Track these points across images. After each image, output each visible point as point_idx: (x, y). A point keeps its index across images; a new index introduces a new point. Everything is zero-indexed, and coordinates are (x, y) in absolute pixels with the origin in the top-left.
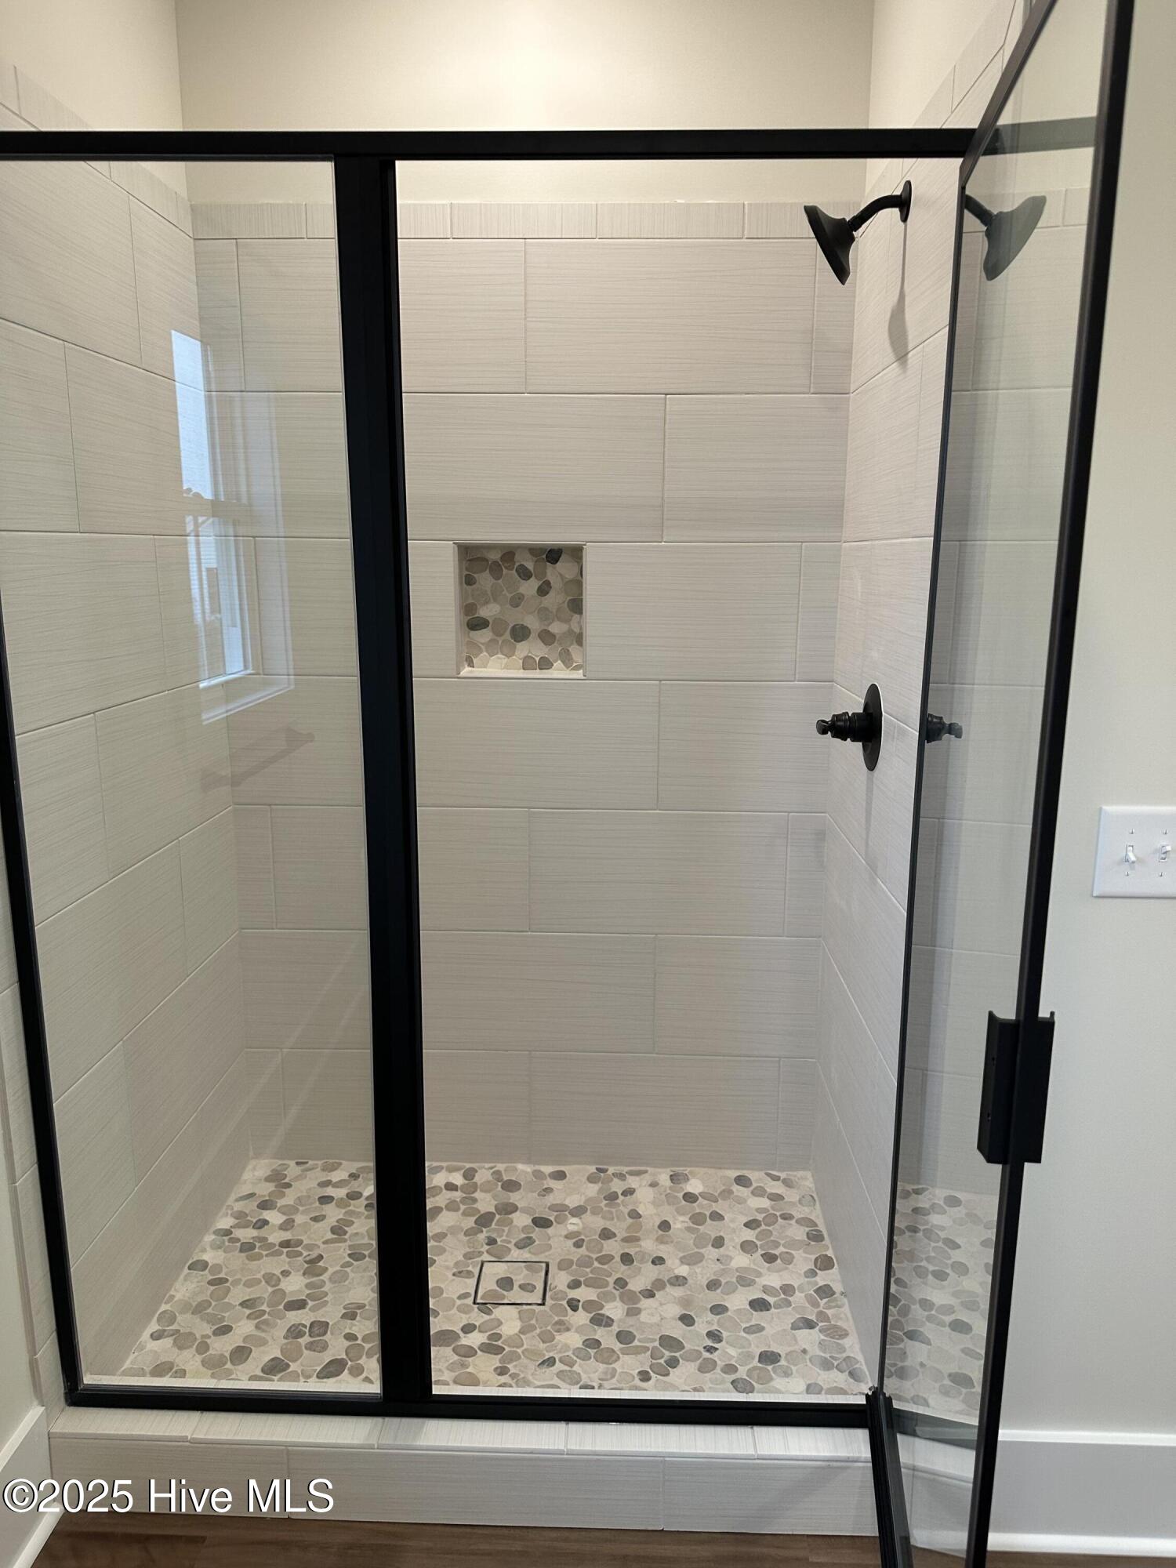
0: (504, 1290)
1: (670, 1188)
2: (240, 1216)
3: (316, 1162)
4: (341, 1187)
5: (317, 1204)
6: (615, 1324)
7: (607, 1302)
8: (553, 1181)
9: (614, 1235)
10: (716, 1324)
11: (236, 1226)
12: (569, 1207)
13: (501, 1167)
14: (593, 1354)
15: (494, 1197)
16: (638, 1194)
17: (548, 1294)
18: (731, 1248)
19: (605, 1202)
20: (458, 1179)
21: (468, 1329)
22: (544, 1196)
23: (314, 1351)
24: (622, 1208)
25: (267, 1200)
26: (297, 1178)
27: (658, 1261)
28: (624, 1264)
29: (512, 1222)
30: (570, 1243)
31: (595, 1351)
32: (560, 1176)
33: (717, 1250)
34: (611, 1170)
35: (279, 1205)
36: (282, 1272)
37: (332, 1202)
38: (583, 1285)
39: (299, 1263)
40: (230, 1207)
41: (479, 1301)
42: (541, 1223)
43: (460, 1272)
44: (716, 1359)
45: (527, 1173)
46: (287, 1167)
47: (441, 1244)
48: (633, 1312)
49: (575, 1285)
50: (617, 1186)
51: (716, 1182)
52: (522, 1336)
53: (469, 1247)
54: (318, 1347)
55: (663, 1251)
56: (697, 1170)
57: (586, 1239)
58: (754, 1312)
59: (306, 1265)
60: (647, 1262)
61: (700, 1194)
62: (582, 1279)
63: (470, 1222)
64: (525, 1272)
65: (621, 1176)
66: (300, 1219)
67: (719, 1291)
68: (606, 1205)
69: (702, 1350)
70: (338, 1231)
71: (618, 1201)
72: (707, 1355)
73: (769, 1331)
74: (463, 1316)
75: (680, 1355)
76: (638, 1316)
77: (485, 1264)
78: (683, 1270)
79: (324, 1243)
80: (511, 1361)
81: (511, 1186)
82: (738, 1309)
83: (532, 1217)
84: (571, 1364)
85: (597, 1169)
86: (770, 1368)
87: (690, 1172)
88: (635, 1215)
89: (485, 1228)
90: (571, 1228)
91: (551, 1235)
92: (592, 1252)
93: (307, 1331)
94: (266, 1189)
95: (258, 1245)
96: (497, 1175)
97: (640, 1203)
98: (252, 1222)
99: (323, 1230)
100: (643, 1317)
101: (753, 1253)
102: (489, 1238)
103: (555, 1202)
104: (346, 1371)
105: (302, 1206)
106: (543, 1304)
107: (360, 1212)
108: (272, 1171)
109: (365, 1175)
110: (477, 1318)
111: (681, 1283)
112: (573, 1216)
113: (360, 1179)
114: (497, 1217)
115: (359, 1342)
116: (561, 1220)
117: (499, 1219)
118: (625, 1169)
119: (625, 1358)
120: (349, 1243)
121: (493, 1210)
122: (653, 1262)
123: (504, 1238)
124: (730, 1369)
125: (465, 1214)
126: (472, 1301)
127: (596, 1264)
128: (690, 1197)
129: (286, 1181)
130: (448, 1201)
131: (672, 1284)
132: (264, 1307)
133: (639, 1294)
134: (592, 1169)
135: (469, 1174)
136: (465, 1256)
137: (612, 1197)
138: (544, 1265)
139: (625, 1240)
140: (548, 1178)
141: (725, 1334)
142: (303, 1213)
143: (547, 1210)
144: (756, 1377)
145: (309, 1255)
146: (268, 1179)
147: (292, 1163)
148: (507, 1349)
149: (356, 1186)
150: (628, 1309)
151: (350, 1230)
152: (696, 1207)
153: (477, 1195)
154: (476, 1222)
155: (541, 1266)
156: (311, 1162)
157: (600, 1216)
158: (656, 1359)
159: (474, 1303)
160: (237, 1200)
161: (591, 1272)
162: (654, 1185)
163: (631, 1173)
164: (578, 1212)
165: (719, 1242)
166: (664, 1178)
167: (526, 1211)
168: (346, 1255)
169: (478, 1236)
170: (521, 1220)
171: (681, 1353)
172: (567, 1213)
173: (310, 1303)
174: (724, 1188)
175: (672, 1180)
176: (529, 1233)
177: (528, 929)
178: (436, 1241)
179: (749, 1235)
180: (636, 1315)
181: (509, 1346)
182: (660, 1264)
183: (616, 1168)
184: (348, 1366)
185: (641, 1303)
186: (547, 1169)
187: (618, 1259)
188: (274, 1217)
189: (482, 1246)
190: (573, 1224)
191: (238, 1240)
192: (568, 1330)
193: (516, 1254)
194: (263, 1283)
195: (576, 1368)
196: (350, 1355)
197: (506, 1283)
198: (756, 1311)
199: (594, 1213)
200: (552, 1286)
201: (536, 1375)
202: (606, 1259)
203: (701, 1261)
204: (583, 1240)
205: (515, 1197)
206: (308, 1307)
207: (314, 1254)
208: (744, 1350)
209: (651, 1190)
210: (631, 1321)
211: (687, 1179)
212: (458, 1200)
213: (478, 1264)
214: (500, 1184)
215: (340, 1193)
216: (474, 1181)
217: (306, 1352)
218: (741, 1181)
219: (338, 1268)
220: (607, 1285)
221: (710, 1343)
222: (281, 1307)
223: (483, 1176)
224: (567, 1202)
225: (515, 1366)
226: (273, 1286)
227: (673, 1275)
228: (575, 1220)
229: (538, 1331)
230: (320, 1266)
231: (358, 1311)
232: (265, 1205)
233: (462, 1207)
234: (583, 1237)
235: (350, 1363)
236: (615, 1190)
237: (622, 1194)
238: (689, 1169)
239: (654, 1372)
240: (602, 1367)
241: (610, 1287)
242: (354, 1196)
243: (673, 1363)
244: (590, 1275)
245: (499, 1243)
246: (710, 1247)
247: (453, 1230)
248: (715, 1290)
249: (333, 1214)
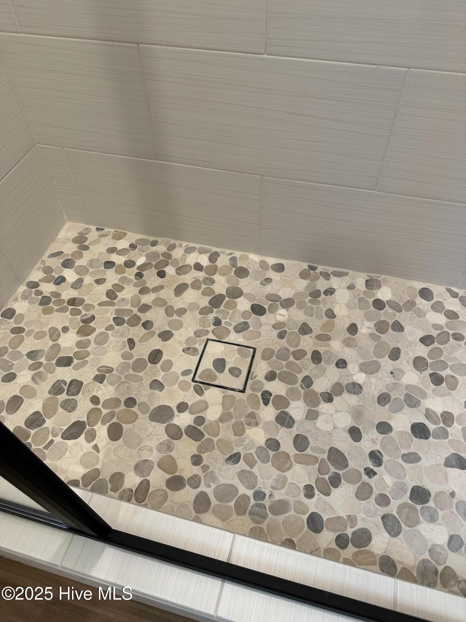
0: (217, 371)
1: (364, 293)
2: (48, 270)
3: (109, 230)
4: (122, 255)
5: (102, 268)
6: (295, 426)
7: (293, 400)
8: (274, 273)
9: (311, 331)
10: (379, 444)
11: (44, 280)
12: (281, 298)
13: (237, 254)
14: (271, 456)
15: (228, 281)
16: (337, 294)
17: (250, 382)
18: (405, 361)
19: (309, 298)
20: (204, 261)
21: (182, 407)
22: (264, 285)
23: (66, 410)
24: (321, 305)
25: (69, 259)
26: (95, 242)
27: (342, 364)
28: (314, 363)
29: (236, 306)
30: (275, 333)
31: (274, 453)
32: (280, 268)
33: (392, 362)
34: (320, 268)
35: (76, 265)
36: (63, 328)
37: (113, 267)
38: (277, 379)
39: (77, 320)
40: (44, 262)
41: (197, 379)
42: (258, 310)
43: (189, 349)
44: (372, 485)
45: (255, 262)
46: (88, 230)
47: (181, 319)
48: (312, 415)
49: (271, 376)
50: (322, 285)
51: (403, 292)
52: (220, 424)
53: (200, 325)
54: (70, 406)
55: (348, 354)
56: (388, 278)
57: (288, 331)
58: (414, 439)
59: (82, 324)
60: (332, 363)
61: (387, 301)
62: (278, 372)
63: (205, 302)
64: (237, 355)
65: (326, 276)
66: (88, 280)
67: (387, 406)
68: (310, 301)
69: (363, 472)
70: (111, 295)
71: (320, 299)
72: (365, 478)
73: (424, 463)
74: (182, 392)
75: (343, 473)
76: (315, 421)
77: (209, 342)
78: (360, 378)
79: (99, 304)
80: (206, 450)
81: (242, 272)
82: (400, 431)
83: (252, 303)
84: (252, 466)
85: (309, 266)
86: (419, 507)
87: (384, 280)
88: (331, 314)
89: (215, 308)
90: (280, 319)
91: (262, 323)
92: (291, 346)
93: (66, 388)
94: (70, 249)
95: (53, 299)
96: (233, 260)
97: (337, 303)
98: (54, 277)
99: (102, 290)
100: (320, 423)
101: (423, 370)
102: (216, 318)
103: (271, 293)
104: (83, 435)
105: (92, 268)
106: (243, 391)
107: (130, 279)
108: (79, 233)
109: (141, 247)
110: (191, 398)
111: (356, 392)
112: (283, 307)
113: (137, 250)
114: (227, 299)
115: (100, 406)
116: (273, 310)
117: (228, 301)
118: (330, 269)
119: (298, 468)
120: (116, 307)
121: (224, 292)
122: (337, 365)
123: (227, 320)
124: (383, 500)
125: (204, 293)
126: (191, 378)
127: (291, 358)
128: (379, 304)
129: (86, 244)
130: (194, 280)
131: (349, 392)
132: (43, 360)
133: (319, 396)
134: (305, 266)
135: (213, 257)
136: (195, 333)
137: (315, 294)
138: (252, 350)
139: (320, 338)
140: (270, 269)
141: (385, 458)
142: (92, 273)
143: (264, 298)
144: (405, 517)
145: (85, 315)
146: (75, 241)
147: (93, 228)
148: (206, 436)
149: (133, 255)
150: (309, 410)
151: (121, 295)
152: (382, 315)
153: (216, 277)
154: (210, 303)
155: (250, 352)
156: (106, 230)
157: (303, 310)
158: (322, 475)
159: (193, 380)
160: (50, 256)
161: (287, 366)
162: (351, 287)
163: (337, 274)
164: (287, 303)
165: (395, 354)
166: (360, 281)
167: (249, 297)
168: (111, 318)
169: (209, 315)
170: (243, 304)
171: (345, 471)
172: (278, 303)
173: (76, 361)
174: (409, 299)
175: (367, 285)
176: (246, 319)
177: (263, 51)
178: (178, 316)
179: (422, 351)
180: (314, 419)
181: (208, 433)
182: (343, 368)
183: (324, 267)
184: (86, 430)
185: (321, 406)
186: (272, 261)
187: (309, 356)
188: (70, 275)
189: (210, 326)
190: (282, 314)
191: (41, 293)
192: (257, 424)
193: (233, 337)
194: (48, 337)
195: (255, 470)
196: (90, 420)
197: (220, 364)
198: (416, 437)
199: (299, 307)
200: (254, 375)
201: (222, 471)
202: (300, 354)
203: (377, 371)
204: (286, 332)
205: (244, 284)
206: (73, 364)
207: (90, 314)
208: (400, 481)
209: (347, 291)
210: (308, 425)
211: (379, 287)
212: (201, 279)
213: (204, 341)
214: (234, 269)
215: (119, 260)
216: (215, 264)
217: (60, 410)
218: (425, 294)
219: (103, 330)
220: (295, 382)
221: (370, 465)
222: (54, 362)
223: (223, 261)
224: (280, 294)
225: (208, 457)
226: (53, 341)
227: (351, 381)
228: (282, 311)
229: (234, 421)
230: (91, 326)
231: (107, 375)
232: (67, 264)
233: (203, 286)
234: (286, 329)
235: (88, 427)
236: (319, 289)
237: (324, 293)
238: (383, 276)
239: (318, 489)
240: (276, 473)
241: (298, 385)
242: (129, 264)
243: (335, 481)
244: (285, 369)
245: (223, 325)
246: (387, 358)
247: (192, 306)
248: (384, 406)
249: (112, 277)
